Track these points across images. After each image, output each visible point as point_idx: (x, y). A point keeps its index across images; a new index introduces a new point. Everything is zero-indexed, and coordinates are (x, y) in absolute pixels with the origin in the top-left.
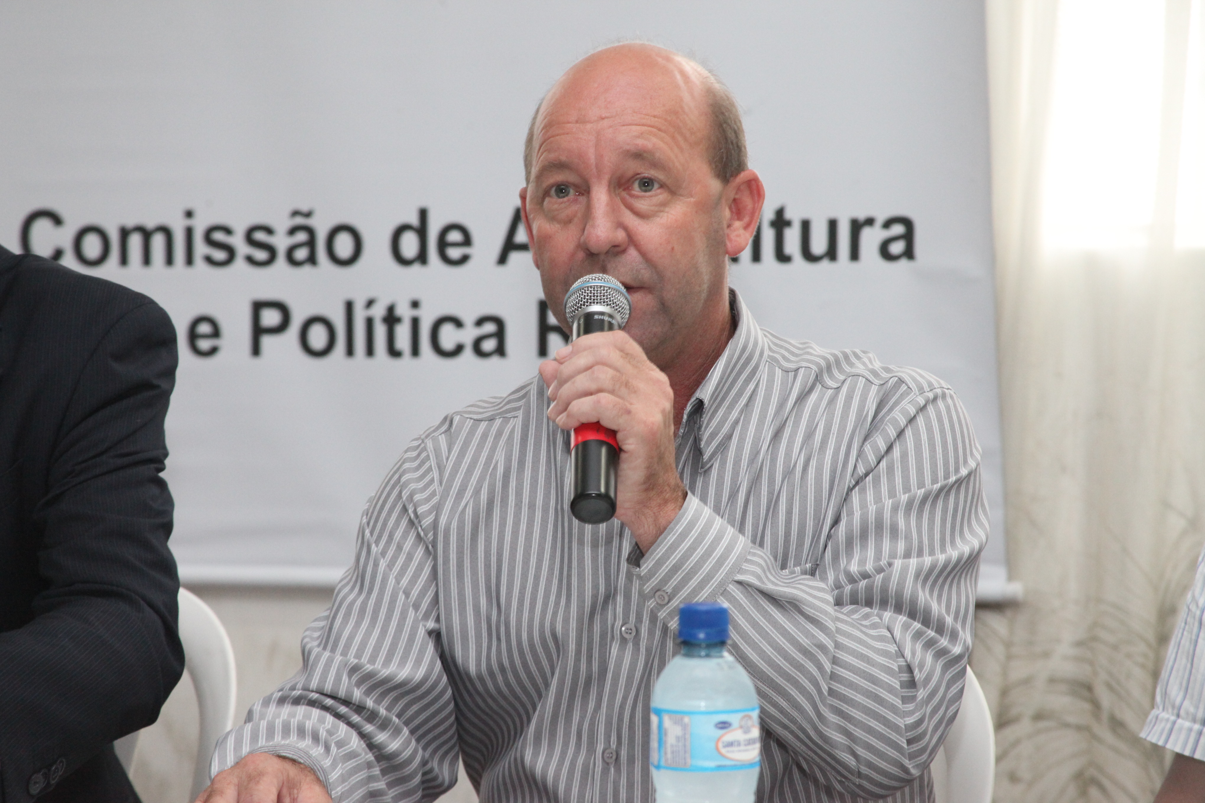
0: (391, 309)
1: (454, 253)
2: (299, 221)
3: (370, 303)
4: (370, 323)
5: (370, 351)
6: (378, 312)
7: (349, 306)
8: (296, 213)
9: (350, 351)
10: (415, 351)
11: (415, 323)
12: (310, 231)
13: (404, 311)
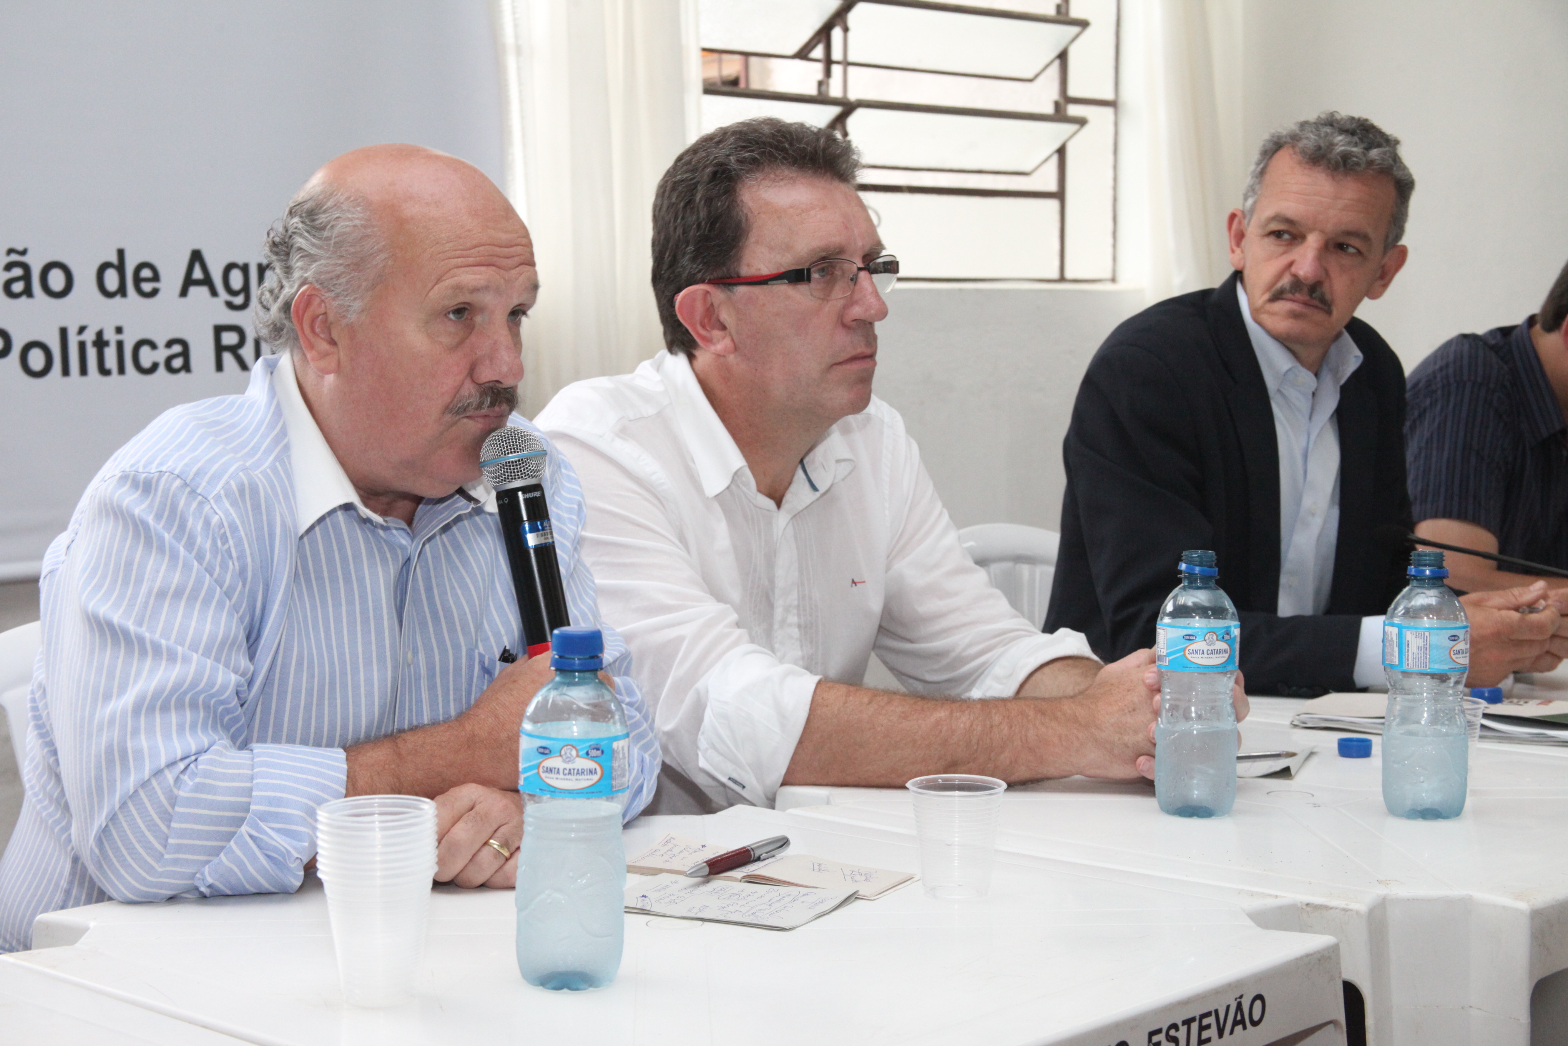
0: (100, 334)
1: (147, 287)
2: (14, 257)
3: (82, 330)
4: (82, 346)
5: (84, 371)
6: (89, 337)
7: (64, 332)
8: (10, 251)
9: (66, 372)
10: (122, 370)
11: (120, 345)
12: (26, 267)
13: (110, 336)
